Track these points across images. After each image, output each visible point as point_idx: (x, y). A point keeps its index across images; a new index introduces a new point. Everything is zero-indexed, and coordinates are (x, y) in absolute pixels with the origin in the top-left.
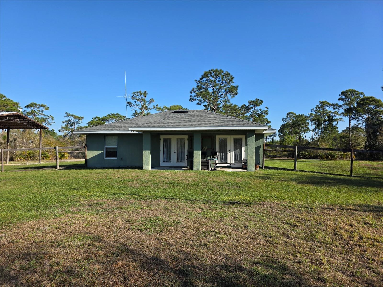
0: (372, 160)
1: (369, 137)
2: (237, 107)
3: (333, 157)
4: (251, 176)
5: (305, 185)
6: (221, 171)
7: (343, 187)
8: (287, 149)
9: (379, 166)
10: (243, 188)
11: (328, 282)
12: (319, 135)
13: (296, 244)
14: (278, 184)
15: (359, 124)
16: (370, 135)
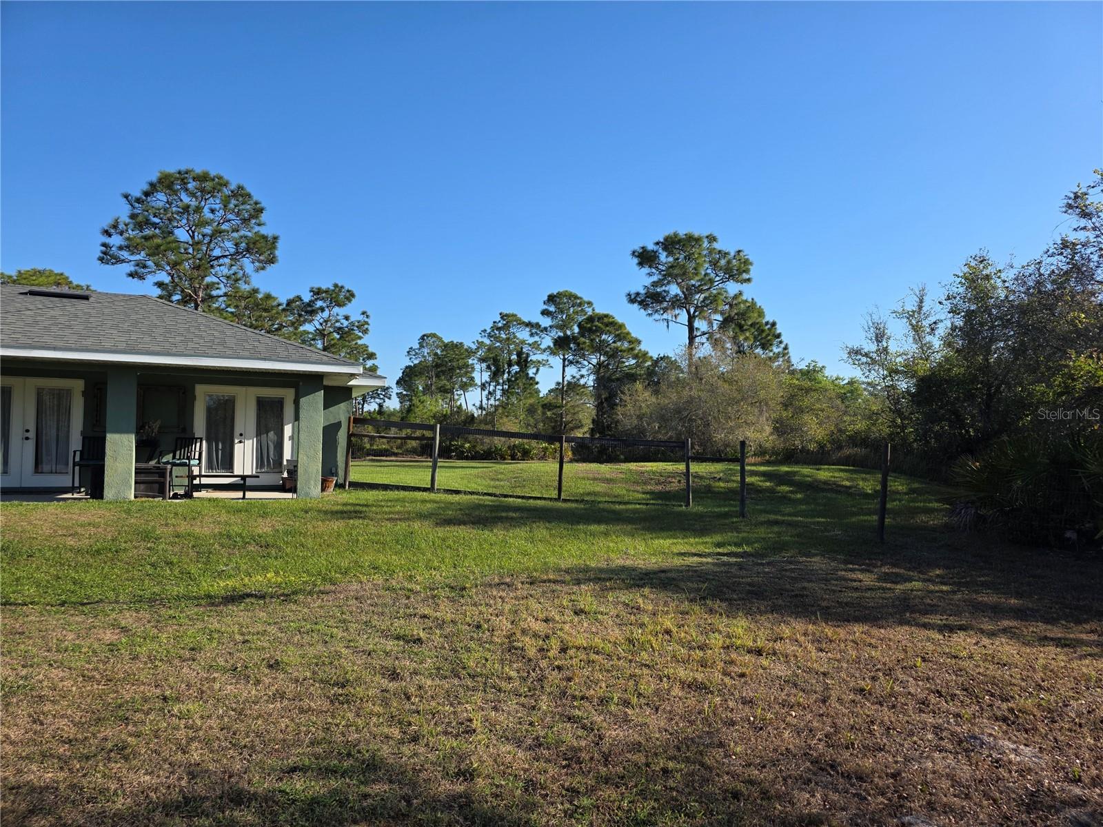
0: (601, 463)
1: (599, 407)
2: (275, 303)
3: (526, 455)
4: (306, 512)
5: (453, 528)
6: (209, 499)
7: (539, 527)
8: (418, 433)
9: (614, 476)
10: (280, 549)
11: (479, 776)
12: (497, 398)
13: (412, 690)
14: (384, 529)
15: (582, 376)
16: (602, 403)
